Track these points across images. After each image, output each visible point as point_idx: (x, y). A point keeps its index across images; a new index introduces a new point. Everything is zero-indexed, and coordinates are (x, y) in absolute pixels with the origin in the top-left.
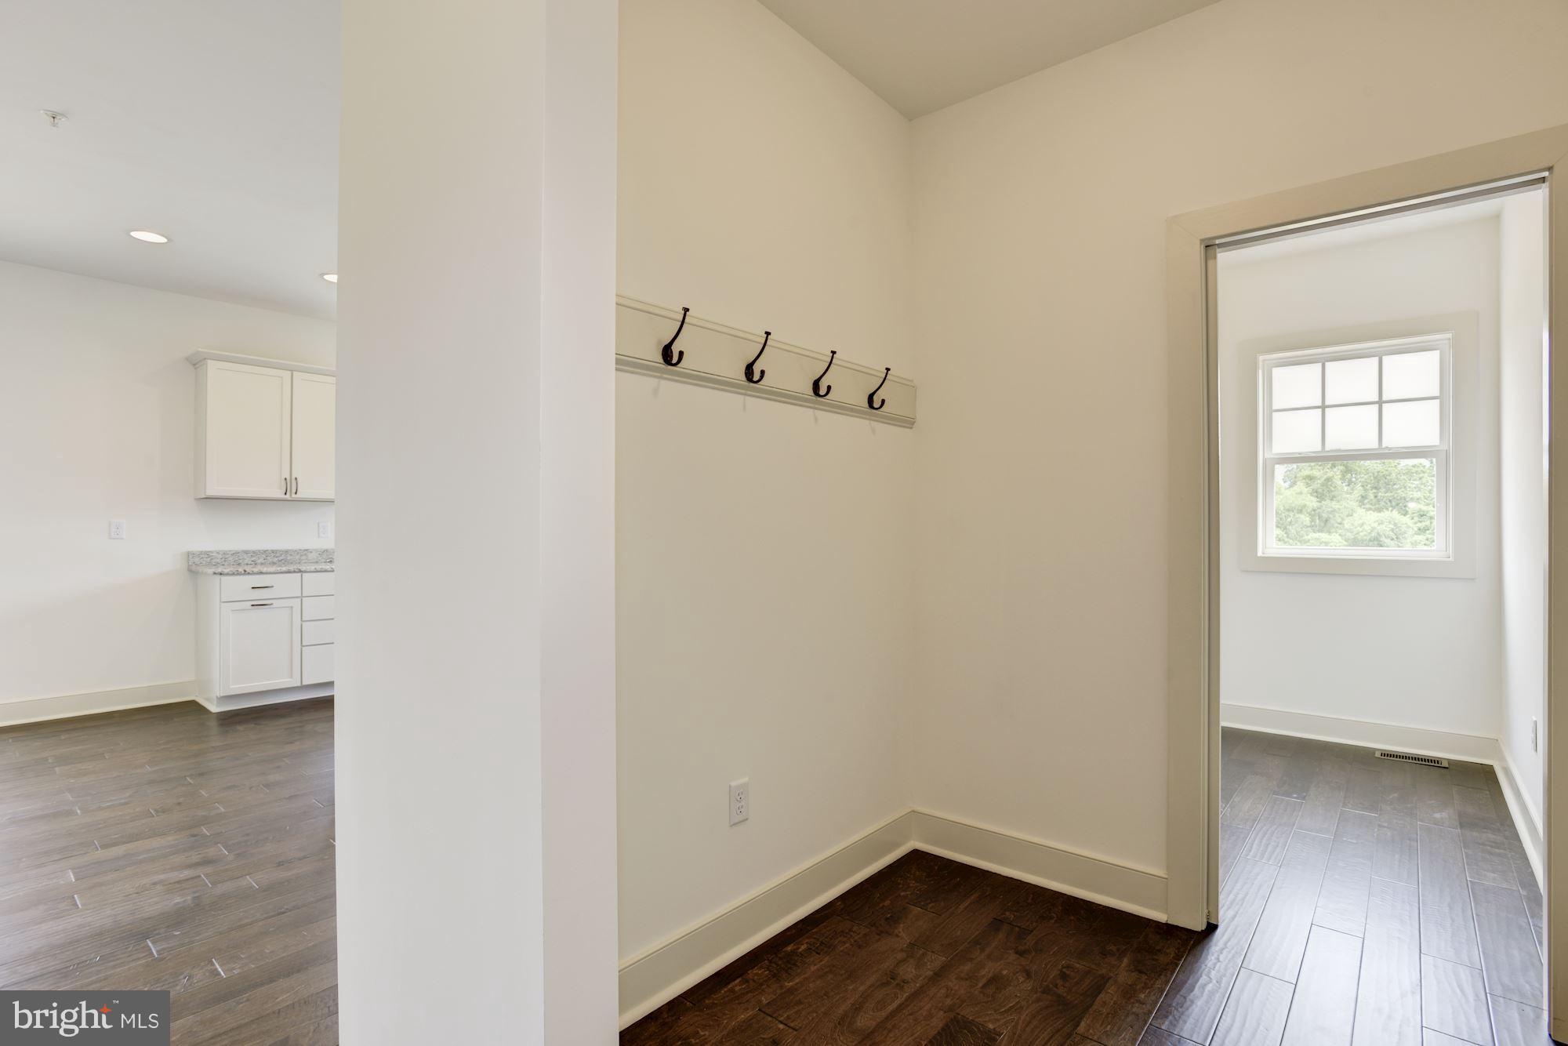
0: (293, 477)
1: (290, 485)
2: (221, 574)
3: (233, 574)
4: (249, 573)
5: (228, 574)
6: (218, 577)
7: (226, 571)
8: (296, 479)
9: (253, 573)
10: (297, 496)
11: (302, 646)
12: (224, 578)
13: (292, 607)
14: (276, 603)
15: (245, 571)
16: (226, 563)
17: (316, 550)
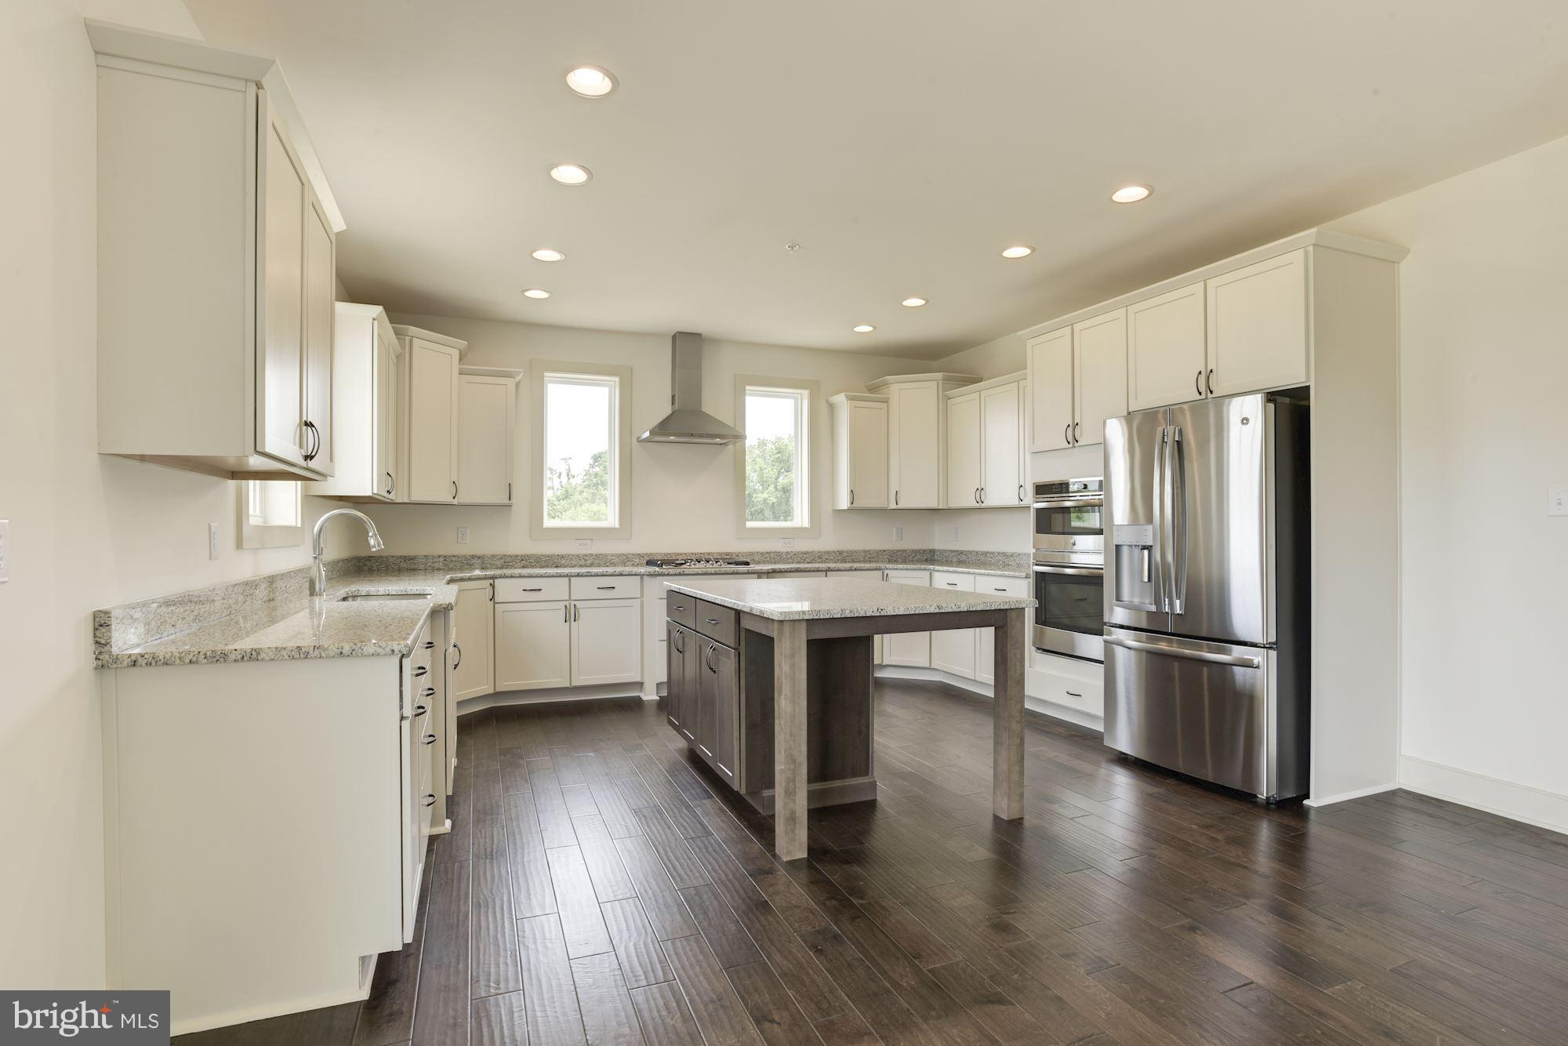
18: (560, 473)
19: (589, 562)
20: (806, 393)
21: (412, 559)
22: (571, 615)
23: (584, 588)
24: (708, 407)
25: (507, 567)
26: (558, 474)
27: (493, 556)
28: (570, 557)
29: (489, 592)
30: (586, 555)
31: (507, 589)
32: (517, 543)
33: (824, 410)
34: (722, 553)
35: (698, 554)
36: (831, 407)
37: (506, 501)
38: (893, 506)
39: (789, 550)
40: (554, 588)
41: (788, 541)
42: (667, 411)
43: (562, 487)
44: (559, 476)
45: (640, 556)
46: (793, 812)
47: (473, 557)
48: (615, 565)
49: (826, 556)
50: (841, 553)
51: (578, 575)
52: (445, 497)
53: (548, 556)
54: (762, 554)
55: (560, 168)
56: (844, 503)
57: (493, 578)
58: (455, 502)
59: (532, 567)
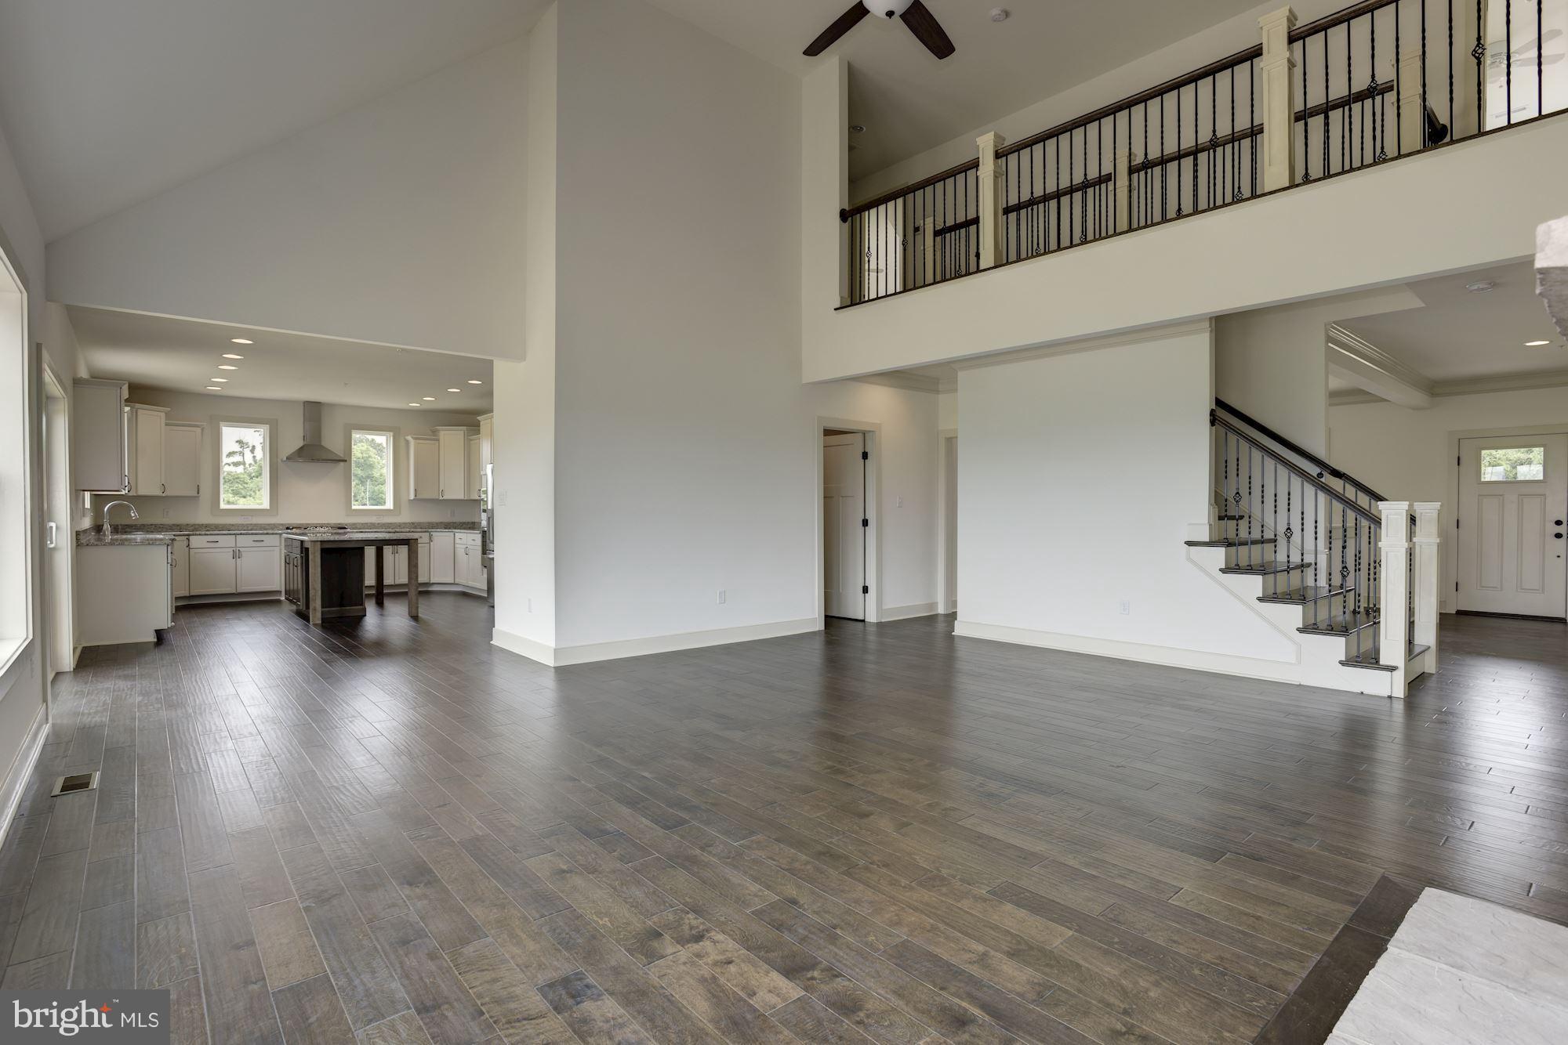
18: (254, 447)
19: (250, 528)
20: (392, 434)
22: (236, 555)
23: (244, 541)
24: (326, 443)
25: (198, 530)
26: (251, 448)
27: (188, 524)
28: (237, 525)
29: (186, 543)
30: (246, 524)
31: (196, 541)
32: (203, 517)
33: (403, 443)
34: (336, 524)
35: (320, 524)
36: (407, 442)
37: (196, 494)
38: (441, 498)
39: (380, 522)
40: (226, 541)
41: (379, 516)
42: (301, 444)
43: (255, 462)
44: (253, 450)
45: (282, 525)
46: (315, 607)
47: (174, 525)
48: (266, 529)
49: (403, 526)
50: (413, 523)
51: (241, 534)
52: (158, 492)
53: (223, 525)
54: (362, 524)
56: (412, 497)
57: (189, 535)
58: (164, 495)
59: (213, 530)
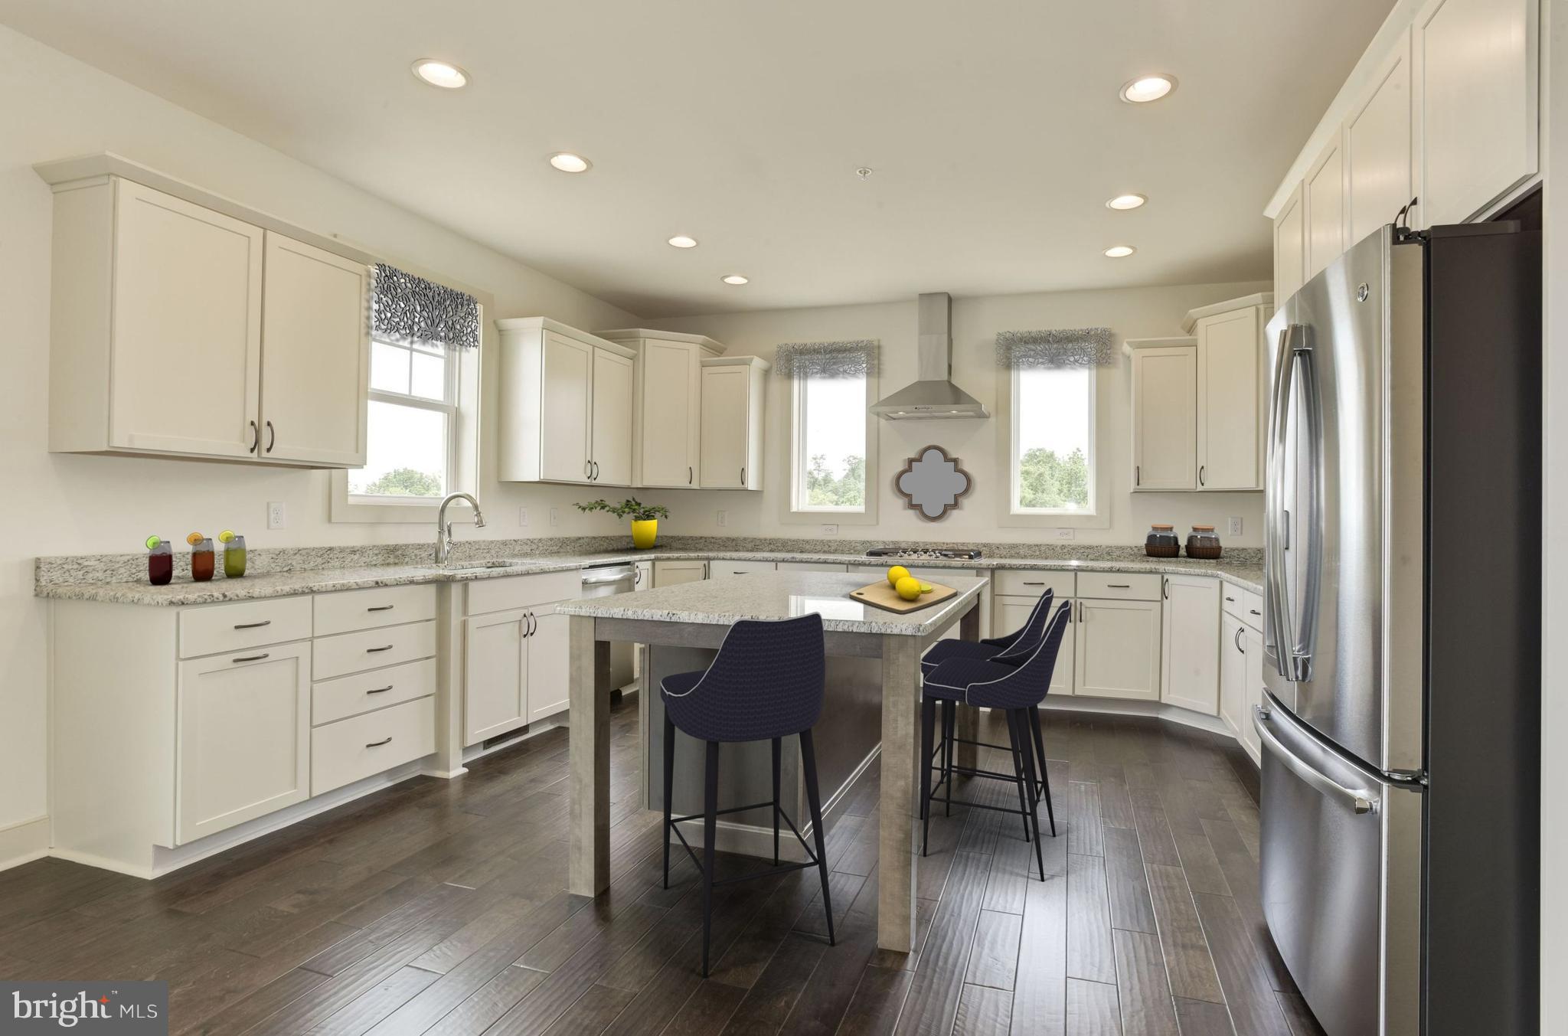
0: (264, 423)
1: (259, 432)
2: (183, 603)
3: (205, 602)
4: (230, 600)
5: (195, 603)
6: (174, 610)
7: (191, 597)
8: (269, 424)
9: (239, 599)
10: (271, 454)
11: (312, 726)
12: (185, 612)
13: (297, 657)
14: (274, 653)
15: (225, 596)
16: (114, 580)
17: (268, 551)
21: (680, 539)
25: (758, 550)
27: (745, 539)
28: (815, 542)
30: (830, 541)
32: (768, 526)
34: (978, 544)
35: (950, 543)
37: (741, 485)
39: (1065, 543)
41: (1065, 531)
47: (728, 539)
49: (1118, 553)
52: (682, 482)
53: (794, 541)
54: (1030, 546)
55: (560, 157)
56: (1132, 485)
58: (693, 487)
59: (779, 551)
